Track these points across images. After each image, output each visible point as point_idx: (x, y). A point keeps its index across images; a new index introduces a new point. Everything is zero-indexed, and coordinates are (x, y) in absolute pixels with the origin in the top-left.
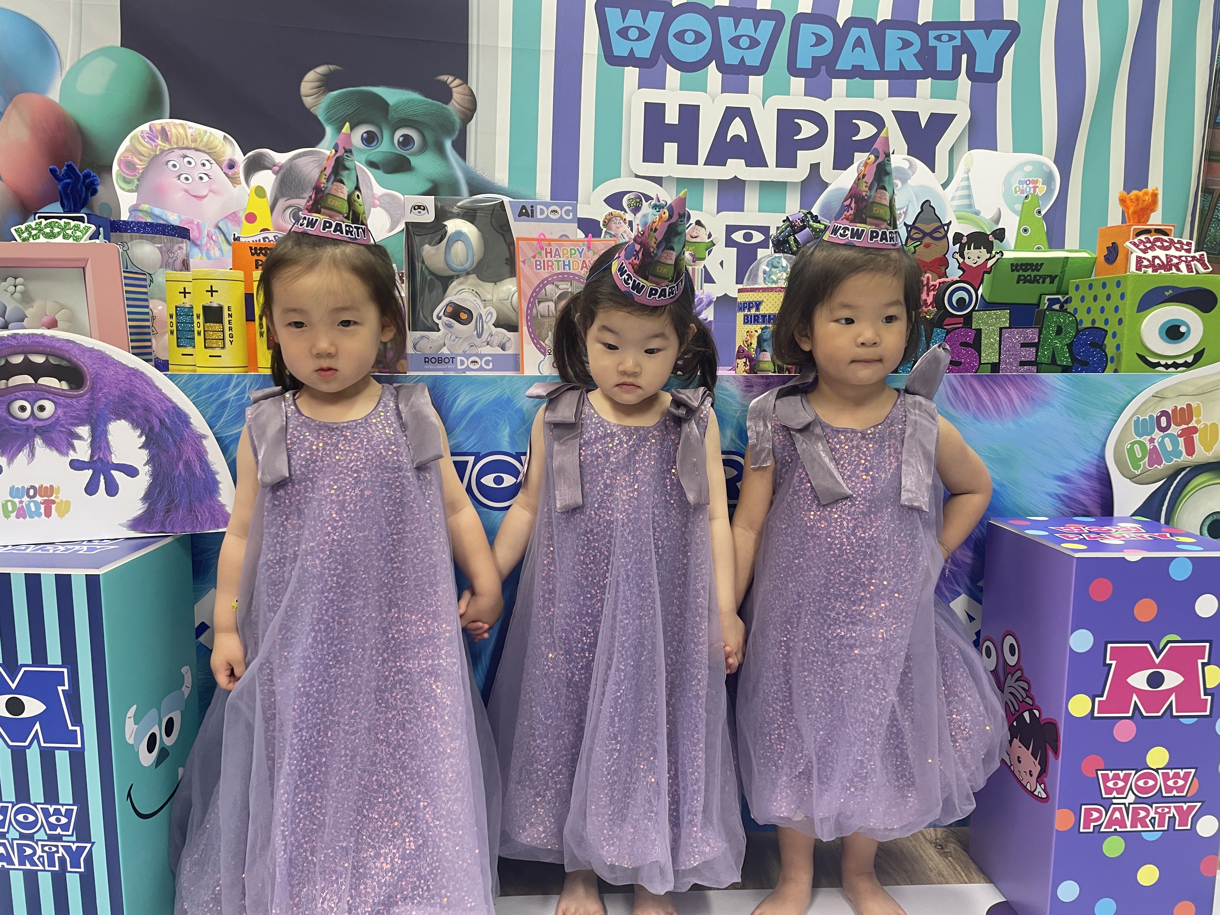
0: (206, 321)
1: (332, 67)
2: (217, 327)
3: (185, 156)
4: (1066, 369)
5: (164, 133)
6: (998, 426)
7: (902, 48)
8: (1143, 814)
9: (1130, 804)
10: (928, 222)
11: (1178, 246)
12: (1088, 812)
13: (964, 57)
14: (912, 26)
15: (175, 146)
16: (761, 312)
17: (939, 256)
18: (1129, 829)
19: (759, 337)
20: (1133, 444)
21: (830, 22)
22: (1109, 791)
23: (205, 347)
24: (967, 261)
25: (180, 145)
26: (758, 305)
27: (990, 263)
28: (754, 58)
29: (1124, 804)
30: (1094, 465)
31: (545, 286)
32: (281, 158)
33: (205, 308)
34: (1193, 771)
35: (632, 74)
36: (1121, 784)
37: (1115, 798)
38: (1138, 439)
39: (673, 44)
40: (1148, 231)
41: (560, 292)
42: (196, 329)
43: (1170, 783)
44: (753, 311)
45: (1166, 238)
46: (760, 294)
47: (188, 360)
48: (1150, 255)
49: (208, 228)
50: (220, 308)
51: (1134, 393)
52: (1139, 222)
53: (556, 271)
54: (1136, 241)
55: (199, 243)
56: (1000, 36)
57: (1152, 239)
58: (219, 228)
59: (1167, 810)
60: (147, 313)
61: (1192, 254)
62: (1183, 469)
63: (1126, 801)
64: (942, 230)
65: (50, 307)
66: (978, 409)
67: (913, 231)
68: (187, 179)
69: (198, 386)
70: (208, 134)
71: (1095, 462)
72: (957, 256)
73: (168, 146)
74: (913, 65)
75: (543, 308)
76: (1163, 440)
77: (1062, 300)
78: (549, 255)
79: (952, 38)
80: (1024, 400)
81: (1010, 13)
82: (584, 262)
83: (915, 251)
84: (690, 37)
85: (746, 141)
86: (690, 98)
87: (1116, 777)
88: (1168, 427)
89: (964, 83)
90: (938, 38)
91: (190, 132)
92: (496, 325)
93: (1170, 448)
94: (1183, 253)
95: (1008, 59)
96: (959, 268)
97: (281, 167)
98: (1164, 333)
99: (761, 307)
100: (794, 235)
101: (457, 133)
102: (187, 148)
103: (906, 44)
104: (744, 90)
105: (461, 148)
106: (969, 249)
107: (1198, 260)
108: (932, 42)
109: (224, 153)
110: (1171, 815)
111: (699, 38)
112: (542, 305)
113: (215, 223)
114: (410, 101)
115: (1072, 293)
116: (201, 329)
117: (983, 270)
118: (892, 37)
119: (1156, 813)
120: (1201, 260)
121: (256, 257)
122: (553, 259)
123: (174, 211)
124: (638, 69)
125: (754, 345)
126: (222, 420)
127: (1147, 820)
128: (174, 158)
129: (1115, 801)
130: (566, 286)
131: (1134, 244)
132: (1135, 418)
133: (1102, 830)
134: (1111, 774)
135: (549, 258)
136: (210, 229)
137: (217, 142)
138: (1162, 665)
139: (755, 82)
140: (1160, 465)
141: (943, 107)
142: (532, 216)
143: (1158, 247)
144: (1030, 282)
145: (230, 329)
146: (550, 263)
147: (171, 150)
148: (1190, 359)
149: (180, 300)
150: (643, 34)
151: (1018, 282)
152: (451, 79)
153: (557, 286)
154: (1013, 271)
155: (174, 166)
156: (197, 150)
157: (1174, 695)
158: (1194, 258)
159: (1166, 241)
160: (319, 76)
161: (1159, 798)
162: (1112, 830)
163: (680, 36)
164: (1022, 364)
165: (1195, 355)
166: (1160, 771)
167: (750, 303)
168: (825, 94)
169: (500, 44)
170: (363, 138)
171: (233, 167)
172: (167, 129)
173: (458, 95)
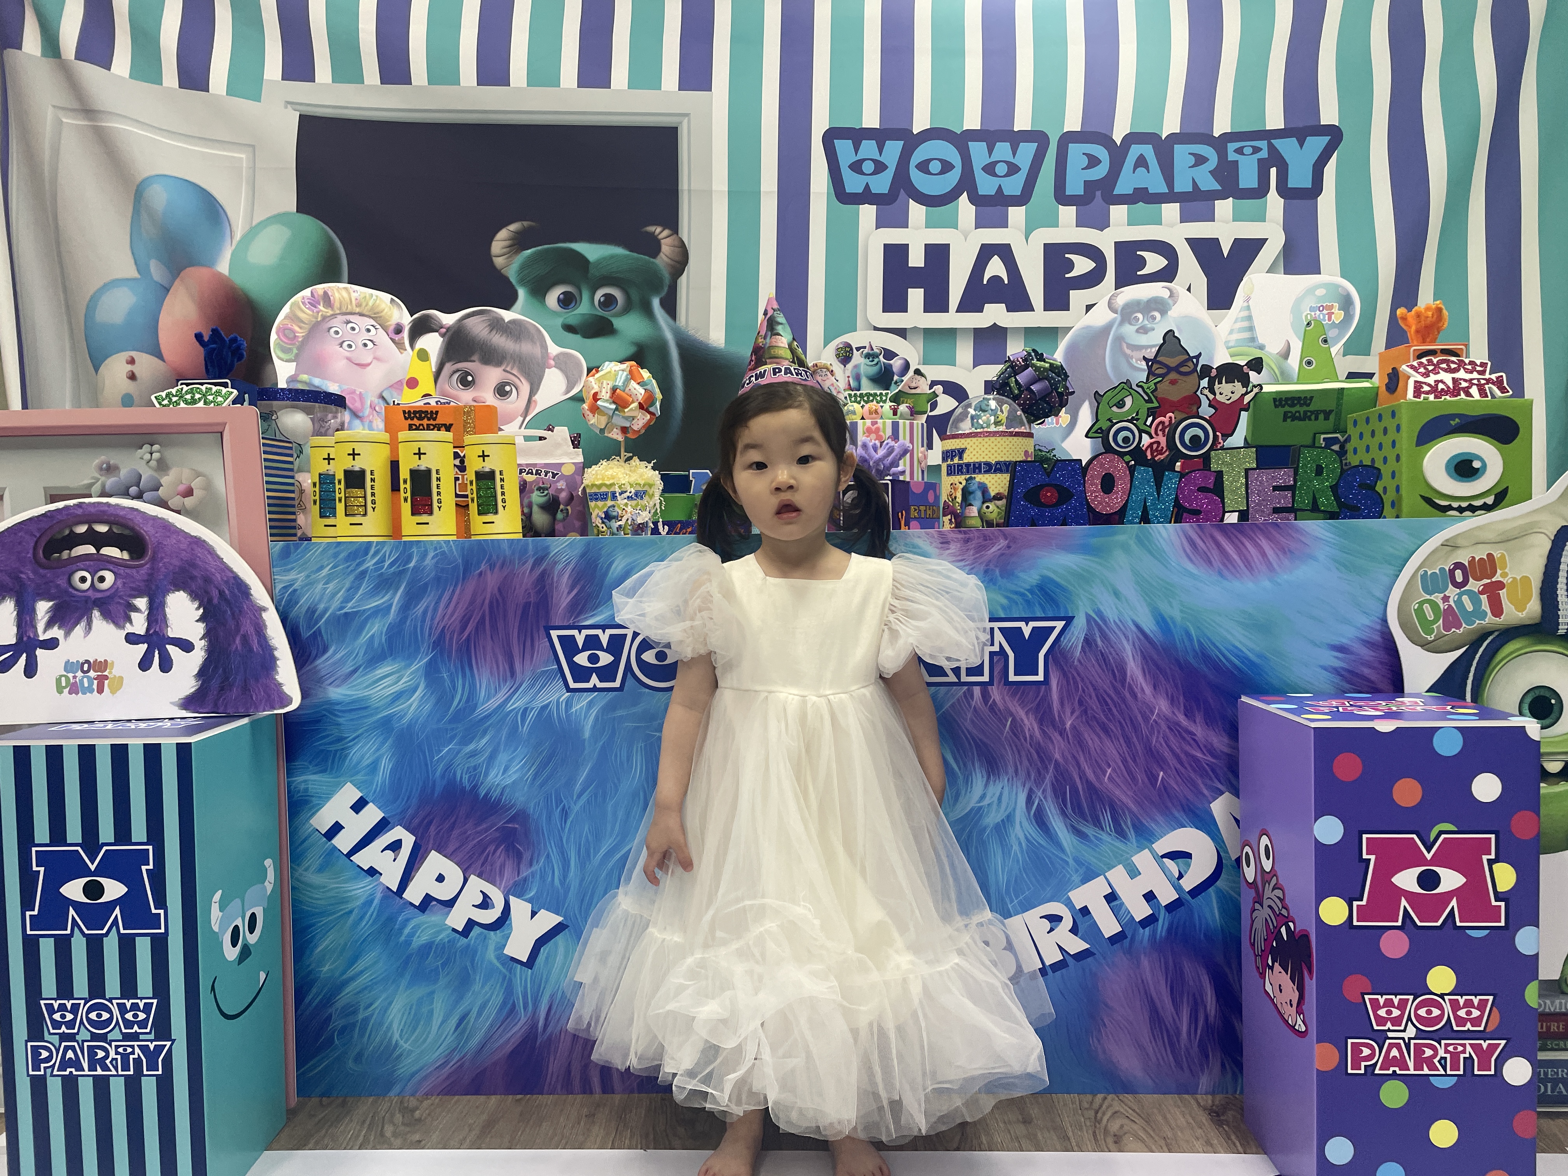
0: (347, 486)
1: (526, 223)
2: (359, 492)
3: (349, 322)
4: (1333, 516)
5: (326, 299)
6: (1251, 585)
7: (1196, 165)
8: (1429, 1052)
9: (1410, 1039)
10: (1172, 355)
11: (1469, 367)
12: (1356, 1048)
13: (1273, 171)
14: (1207, 138)
15: (338, 312)
16: (965, 461)
17: (1191, 393)
18: (1412, 1072)
19: (963, 489)
20: (1421, 603)
21: (1105, 140)
22: (1381, 1021)
23: (346, 515)
24: (1218, 397)
25: (344, 310)
26: (961, 452)
27: (1247, 399)
28: (1013, 186)
29: (1403, 1039)
30: (1378, 631)
32: (448, 319)
33: (346, 472)
34: (1491, 998)
35: (868, 213)
36: (1396, 1013)
37: (1389, 1030)
38: (1428, 597)
39: (916, 176)
40: (1433, 353)
42: (338, 495)
43: (1462, 1013)
44: (956, 460)
45: (1454, 359)
46: (963, 440)
47: (330, 531)
48: (1431, 379)
49: (371, 398)
50: (362, 472)
51: (1420, 543)
52: (1424, 342)
54: (1415, 363)
55: (361, 414)
56: (1315, 144)
57: (1435, 361)
58: (383, 398)
59: (1460, 1048)
60: (293, 484)
61: (1487, 376)
62: (1490, 633)
63: (1406, 1035)
64: (1190, 364)
65: (186, 474)
66: (1224, 565)
67: (1155, 366)
68: (350, 346)
69: (336, 555)
70: (374, 297)
71: (1378, 627)
72: (1206, 392)
73: (330, 312)
74: (1209, 184)
76: (1460, 598)
77: (1342, 439)
79: (1256, 150)
80: (1279, 553)
81: (1329, 115)
83: (1156, 389)
84: (935, 167)
85: (1006, 282)
86: (938, 236)
87: (1389, 1003)
88: (1465, 582)
89: (1274, 202)
90: (1239, 151)
91: (354, 295)
93: (1469, 607)
94: (1475, 375)
95: (1330, 171)
96: (1210, 406)
97: (448, 329)
98: (1453, 470)
99: (965, 456)
100: (1015, 376)
101: (666, 289)
102: (352, 313)
103: (1200, 160)
104: (1003, 223)
105: (670, 306)
106: (1220, 383)
107: (1493, 383)
108: (1232, 156)
109: (391, 317)
110: (1467, 1055)
111: (947, 167)
113: (378, 392)
114: (612, 257)
115: (1351, 430)
116: (342, 495)
117: (1238, 406)
118: (1182, 154)
119: (1446, 1051)
120: (1499, 383)
121: (410, 422)
123: (334, 381)
124: (875, 206)
125: (959, 499)
126: (360, 592)
127: (1436, 1061)
128: (337, 323)
129: (1390, 1034)
131: (1412, 367)
132: (1421, 572)
133: (1377, 1071)
134: (1382, 1000)
136: (373, 399)
137: (383, 306)
138: (1435, 861)
139: (1016, 214)
140: (1458, 628)
141: (1249, 231)
143: (1443, 369)
144: (1300, 419)
145: (373, 494)
147: (334, 316)
148: (1490, 500)
149: (324, 467)
150: (880, 167)
151: (1285, 420)
152: (659, 229)
154: (1276, 406)
155: (337, 333)
156: (361, 314)
157: (1454, 900)
158: (1488, 381)
159: (1453, 362)
160: (511, 234)
161: (1448, 1032)
162: (1390, 1072)
163: (923, 167)
164: (1276, 510)
165: (1496, 495)
166: (1446, 998)
167: (953, 451)
168: (1102, 223)
169: (714, 188)
170: (559, 300)
171: (399, 330)
172: (330, 294)
173: (667, 247)
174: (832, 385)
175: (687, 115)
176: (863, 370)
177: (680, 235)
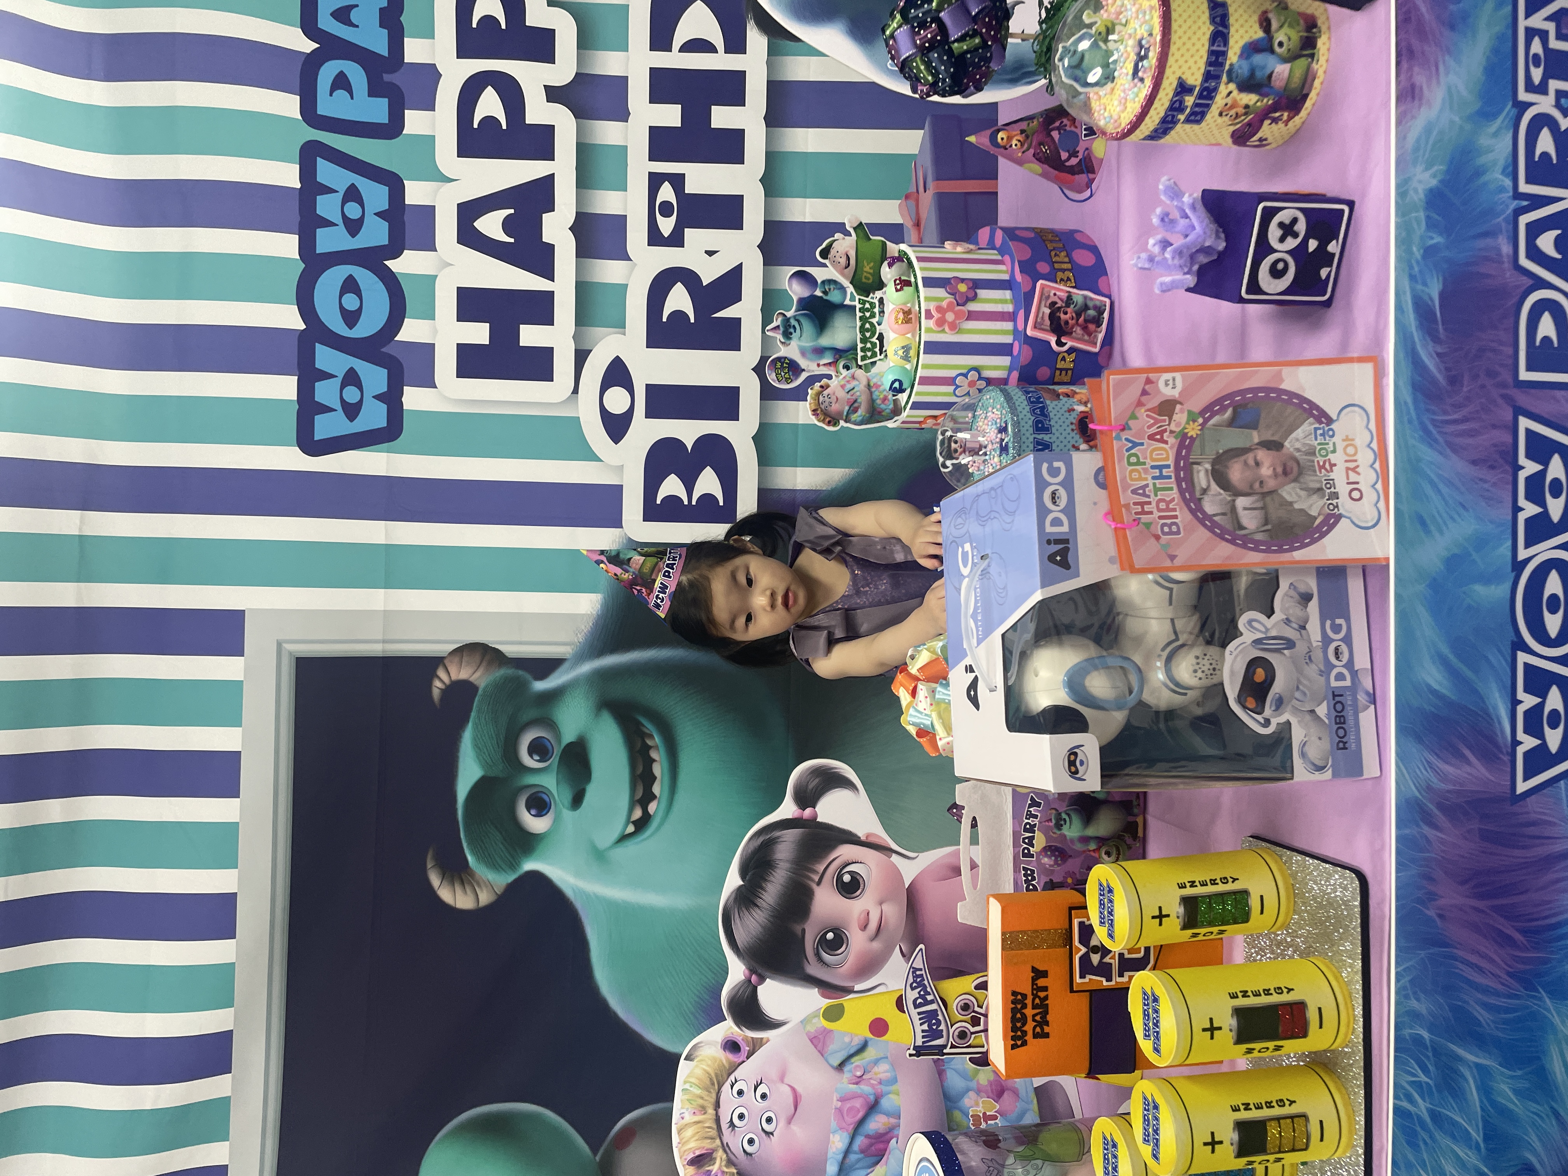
1: (429, 865)
2: (1273, 1131)
3: (732, 1124)
5: (699, 1160)
15: (718, 1142)
19: (1241, 90)
21: (312, 63)
25: (714, 1133)
28: (376, 196)
31: (1210, 518)
32: (737, 971)
35: (413, 398)
41: (1214, 486)
44: (1189, 100)
49: (844, 1083)
50: (1240, 1125)
53: (1175, 493)
70: (687, 1086)
73: (720, 1155)
75: (1250, 521)
78: (1147, 508)
82: (1151, 437)
84: (351, 302)
85: (512, 211)
91: (689, 1118)
92: (1270, 613)
97: (753, 970)
101: (521, 672)
102: (718, 1120)
104: (429, 212)
105: (545, 666)
109: (715, 1059)
111: (350, 286)
112: (1245, 522)
113: (833, 1073)
114: (476, 746)
122: (1153, 499)
123: (827, 1141)
124: (405, 388)
128: (736, 1141)
130: (1202, 475)
135: (1152, 507)
136: (845, 1080)
137: (699, 1072)
139: (416, 193)
142: (1066, 541)
146: (1162, 505)
147: (725, 1148)
150: (352, 378)
152: (437, 684)
153: (1205, 491)
155: (750, 1142)
156: (717, 1105)
160: (446, 884)
163: (351, 318)
168: (430, 74)
169: (383, 609)
170: (539, 815)
171: (732, 1046)
172: (692, 1156)
173: (461, 672)
174: (843, 387)
175: (279, 645)
176: (808, 344)
177: (445, 655)
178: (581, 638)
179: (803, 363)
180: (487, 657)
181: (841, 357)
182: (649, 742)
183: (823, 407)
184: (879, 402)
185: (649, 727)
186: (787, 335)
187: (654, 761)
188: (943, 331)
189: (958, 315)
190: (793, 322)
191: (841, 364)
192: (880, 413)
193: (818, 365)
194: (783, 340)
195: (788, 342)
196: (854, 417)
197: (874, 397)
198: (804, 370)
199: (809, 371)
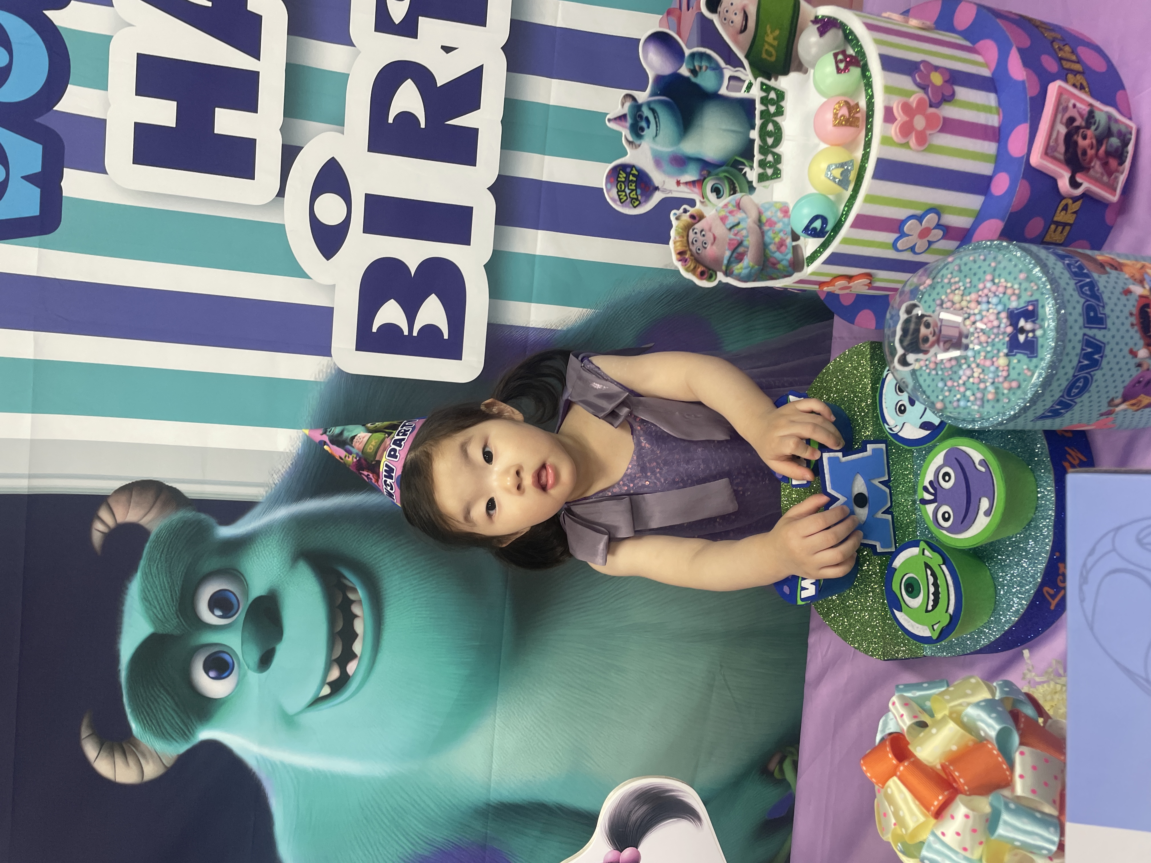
1: (84, 734)
35: (77, 184)
39: (14, 92)
101: (203, 516)
105: (233, 510)
124: (65, 169)
152: (98, 526)
160: (103, 753)
169: (29, 438)
170: (219, 677)
173: (129, 513)
174: (723, 219)
176: (666, 149)
178: (277, 479)
179: (657, 177)
180: (163, 497)
181: (709, 174)
182: (352, 596)
183: (694, 249)
184: (772, 248)
185: (352, 579)
186: (637, 131)
187: (356, 616)
188: (906, 145)
189: (930, 121)
190: (646, 112)
191: (709, 184)
192: (774, 264)
193: (678, 183)
194: (630, 139)
195: (637, 142)
196: (739, 268)
197: (767, 239)
198: (657, 188)
199: (665, 191)
